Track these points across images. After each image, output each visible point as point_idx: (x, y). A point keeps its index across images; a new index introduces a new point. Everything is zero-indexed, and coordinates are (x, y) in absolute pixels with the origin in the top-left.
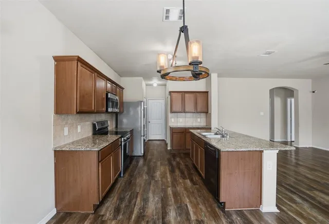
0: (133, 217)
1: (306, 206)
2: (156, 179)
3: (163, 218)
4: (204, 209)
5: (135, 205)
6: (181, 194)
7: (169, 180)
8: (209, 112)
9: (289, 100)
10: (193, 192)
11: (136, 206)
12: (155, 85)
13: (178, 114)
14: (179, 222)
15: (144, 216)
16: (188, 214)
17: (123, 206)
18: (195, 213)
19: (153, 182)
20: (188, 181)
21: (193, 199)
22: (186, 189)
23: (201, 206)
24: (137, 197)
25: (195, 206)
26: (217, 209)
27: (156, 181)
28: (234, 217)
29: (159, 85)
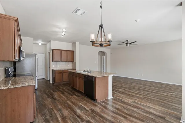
0: (59, 119)
1: (118, 93)
2: (57, 99)
3: (76, 114)
4: (90, 105)
5: (55, 114)
6: (76, 102)
7: (64, 98)
8: (74, 61)
9: (103, 57)
10: (80, 100)
11: (57, 114)
12: (40, 44)
13: (57, 62)
14: (84, 113)
15: (65, 117)
16: (84, 108)
17: (48, 117)
18: (88, 107)
19: (56, 101)
20: (74, 96)
21: (82, 103)
22: (76, 99)
23: (88, 104)
24: (53, 110)
25: (85, 104)
26: (94, 103)
27: (58, 100)
28: (102, 103)
29: (42, 44)
